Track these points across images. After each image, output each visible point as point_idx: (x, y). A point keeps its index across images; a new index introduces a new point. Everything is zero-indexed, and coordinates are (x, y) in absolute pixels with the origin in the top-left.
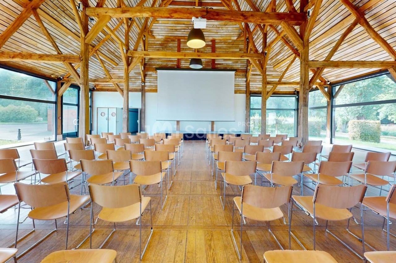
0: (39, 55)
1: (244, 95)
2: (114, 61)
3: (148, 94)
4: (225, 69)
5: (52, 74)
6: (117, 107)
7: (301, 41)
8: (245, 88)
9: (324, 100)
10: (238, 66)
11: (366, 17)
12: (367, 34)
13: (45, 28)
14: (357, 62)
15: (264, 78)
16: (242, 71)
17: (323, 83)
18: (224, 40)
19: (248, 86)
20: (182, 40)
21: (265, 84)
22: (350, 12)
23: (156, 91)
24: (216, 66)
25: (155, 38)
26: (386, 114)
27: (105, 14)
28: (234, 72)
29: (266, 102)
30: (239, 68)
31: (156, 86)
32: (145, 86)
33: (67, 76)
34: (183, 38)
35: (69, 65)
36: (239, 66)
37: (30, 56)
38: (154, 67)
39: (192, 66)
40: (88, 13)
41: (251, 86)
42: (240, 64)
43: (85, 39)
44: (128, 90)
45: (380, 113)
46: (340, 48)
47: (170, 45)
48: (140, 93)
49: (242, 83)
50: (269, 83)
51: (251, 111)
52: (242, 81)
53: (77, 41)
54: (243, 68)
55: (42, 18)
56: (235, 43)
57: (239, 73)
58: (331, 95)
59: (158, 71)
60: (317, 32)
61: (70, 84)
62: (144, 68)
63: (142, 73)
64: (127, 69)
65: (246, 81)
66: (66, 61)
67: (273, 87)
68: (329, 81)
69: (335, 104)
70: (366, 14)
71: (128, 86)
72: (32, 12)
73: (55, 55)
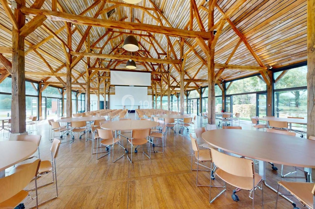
1: (152, 96)
3: (111, 96)
19: (153, 92)
23: (114, 94)
28: (147, 87)
29: (162, 98)
31: (115, 92)
32: (109, 92)
48: (107, 95)
52: (150, 91)
57: (149, 88)
65: (152, 90)
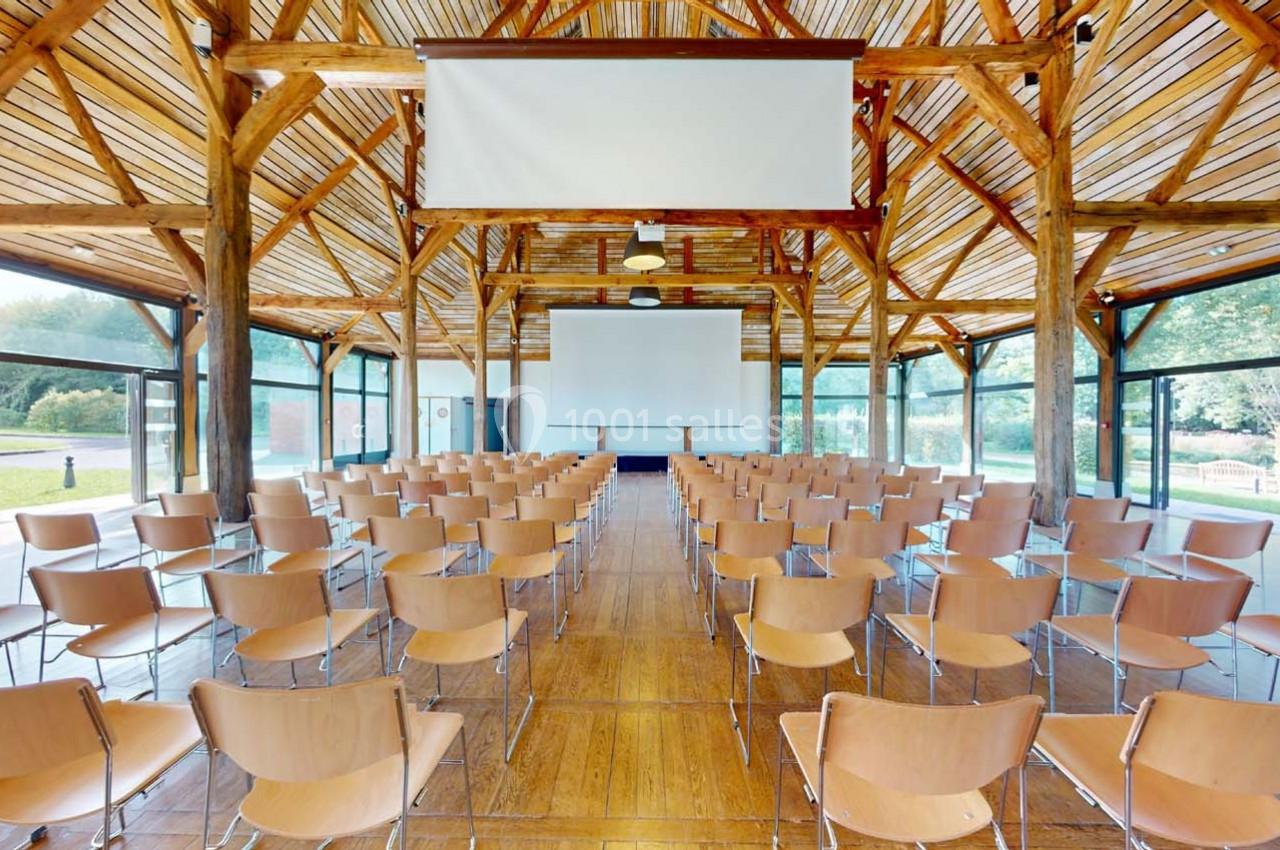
0: (317, 299)
1: (767, 364)
2: (445, 292)
3: (526, 365)
4: (718, 305)
5: (314, 327)
6: (453, 395)
7: (871, 263)
8: (768, 346)
9: (957, 377)
10: (749, 297)
11: (1014, 212)
12: (1018, 246)
13: (327, 247)
14: (994, 303)
15: (809, 328)
16: (761, 307)
17: (951, 337)
18: (714, 238)
19: (775, 342)
20: (608, 241)
21: (811, 340)
22: (980, 203)
23: (546, 357)
24: (695, 297)
25: (542, 237)
26: (1198, 403)
27: (452, 221)
28: (739, 312)
29: (812, 381)
30: (754, 302)
31: (547, 347)
32: (519, 346)
33: (345, 330)
34: (611, 235)
35: (376, 315)
36: (754, 297)
37: (299, 301)
38: (541, 301)
39: (634, 302)
40: (416, 219)
41: (782, 341)
42: (755, 292)
43: (411, 267)
44: (486, 357)
45: (1182, 400)
46: (957, 274)
47: (581, 251)
48: (507, 363)
49: (759, 336)
50: (818, 339)
51: (784, 401)
52: (760, 332)
53: (372, 259)
54: (764, 302)
55: (319, 229)
56: (741, 245)
57: (751, 314)
58: (971, 366)
59: (551, 311)
60: (924, 232)
61: (350, 346)
62: (518, 304)
63: (512, 316)
64: (482, 313)
65: (771, 331)
66: (371, 310)
67: (828, 349)
68: (965, 333)
69: (981, 383)
70: (1012, 208)
71: (485, 348)
72: (301, 219)
73: (348, 299)
